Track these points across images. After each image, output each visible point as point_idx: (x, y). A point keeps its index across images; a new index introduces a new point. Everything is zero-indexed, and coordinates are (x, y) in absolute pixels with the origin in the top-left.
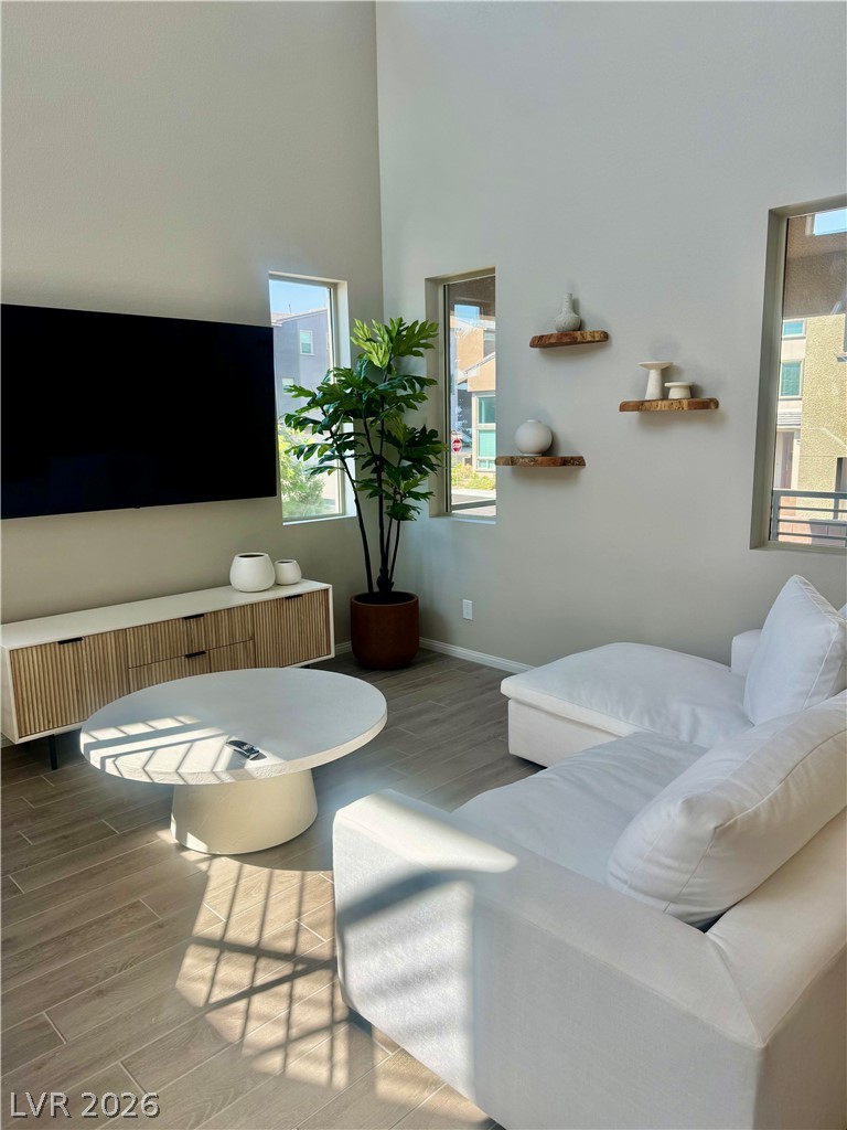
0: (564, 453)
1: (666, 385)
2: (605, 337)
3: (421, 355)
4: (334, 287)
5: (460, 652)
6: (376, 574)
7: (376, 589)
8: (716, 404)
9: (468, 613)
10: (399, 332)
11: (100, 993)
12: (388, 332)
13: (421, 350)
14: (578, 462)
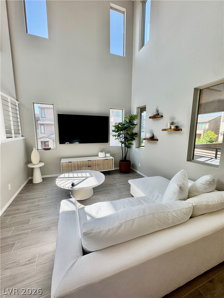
0: (155, 138)
1: (171, 126)
2: (162, 116)
3: (135, 120)
4: (123, 110)
5: (138, 172)
6: (124, 157)
7: (124, 159)
8: (181, 130)
9: (140, 166)
10: (131, 116)
11: (40, 217)
12: (130, 116)
13: (135, 119)
14: (157, 140)
